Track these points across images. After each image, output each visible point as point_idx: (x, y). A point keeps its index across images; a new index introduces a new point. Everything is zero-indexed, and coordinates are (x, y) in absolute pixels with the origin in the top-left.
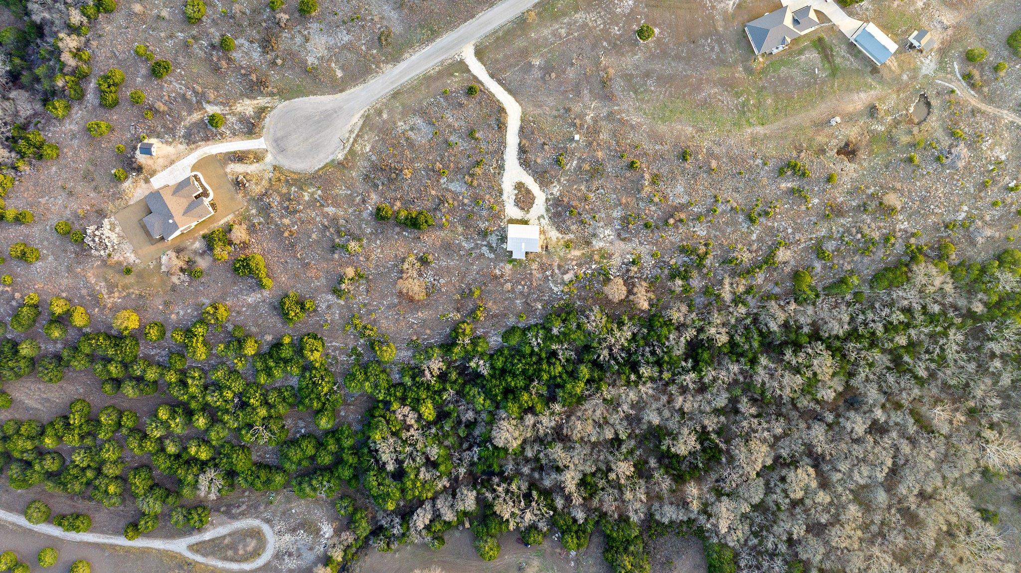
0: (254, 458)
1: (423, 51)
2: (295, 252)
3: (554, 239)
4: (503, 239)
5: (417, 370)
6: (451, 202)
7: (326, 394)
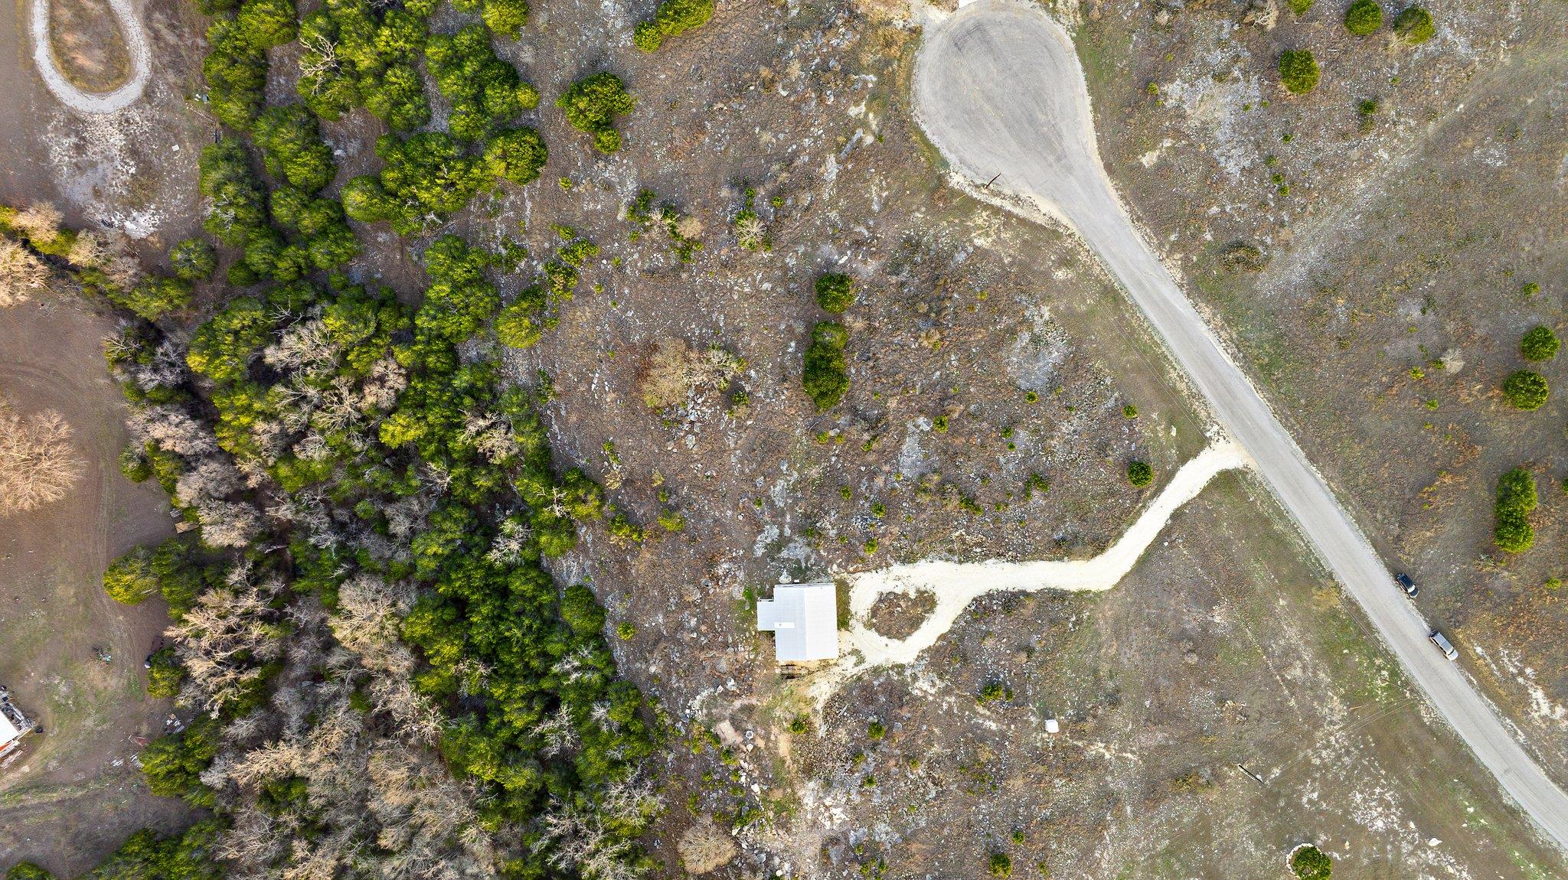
0: (277, 51)
1: (1220, 349)
2: (726, 99)
3: (811, 692)
4: (801, 575)
5: (487, 397)
6: (875, 445)
7: (415, 197)
